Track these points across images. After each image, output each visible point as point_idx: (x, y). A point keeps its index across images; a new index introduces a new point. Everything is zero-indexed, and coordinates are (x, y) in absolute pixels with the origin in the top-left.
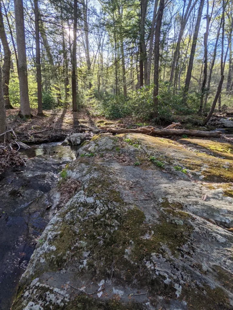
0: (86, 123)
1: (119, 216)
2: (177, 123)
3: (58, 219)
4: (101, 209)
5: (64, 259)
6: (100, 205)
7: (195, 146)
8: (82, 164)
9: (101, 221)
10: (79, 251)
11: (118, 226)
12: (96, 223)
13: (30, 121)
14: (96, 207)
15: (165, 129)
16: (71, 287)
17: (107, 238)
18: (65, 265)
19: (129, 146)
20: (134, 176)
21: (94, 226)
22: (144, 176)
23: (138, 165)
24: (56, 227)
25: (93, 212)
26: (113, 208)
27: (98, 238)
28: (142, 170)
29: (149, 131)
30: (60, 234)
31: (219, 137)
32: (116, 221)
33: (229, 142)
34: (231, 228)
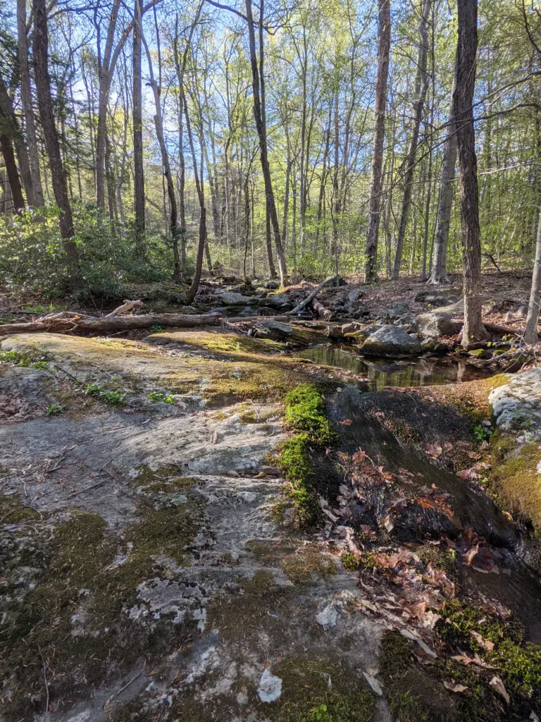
2: (134, 302)
7: (181, 344)
11: (36, 576)
15: (109, 317)
20: (54, 442)
22: (81, 434)
23: (59, 412)
26: (7, 541)
29: (70, 324)
31: (219, 324)
32: (27, 569)
33: (235, 330)
34: (261, 473)
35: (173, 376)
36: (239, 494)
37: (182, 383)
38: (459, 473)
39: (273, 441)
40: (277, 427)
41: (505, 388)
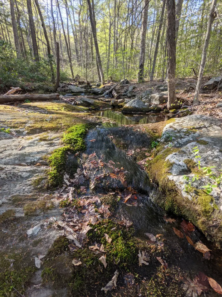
2: (16, 88)
15: (5, 96)
31: (58, 99)
33: (66, 102)
34: (38, 164)
35: (13, 120)
36: (20, 174)
37: (17, 123)
38: (138, 162)
39: (51, 149)
40: (57, 143)
41: (171, 124)
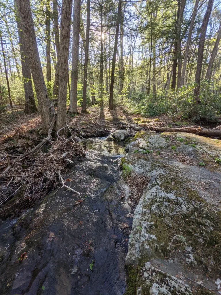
0: (123, 120)
1: (210, 217)
3: (144, 210)
4: (187, 206)
5: (168, 250)
6: (184, 203)
8: (141, 160)
9: (192, 218)
10: (180, 244)
11: (213, 226)
12: (187, 220)
13: (77, 118)
14: (181, 204)
16: (186, 278)
17: (206, 237)
18: (171, 255)
19: (185, 145)
20: (203, 177)
21: (186, 223)
22: (214, 178)
24: (146, 217)
25: (179, 208)
26: (199, 207)
27: (195, 235)
28: (210, 171)
29: (196, 130)
30: (154, 225)
32: (209, 221)
